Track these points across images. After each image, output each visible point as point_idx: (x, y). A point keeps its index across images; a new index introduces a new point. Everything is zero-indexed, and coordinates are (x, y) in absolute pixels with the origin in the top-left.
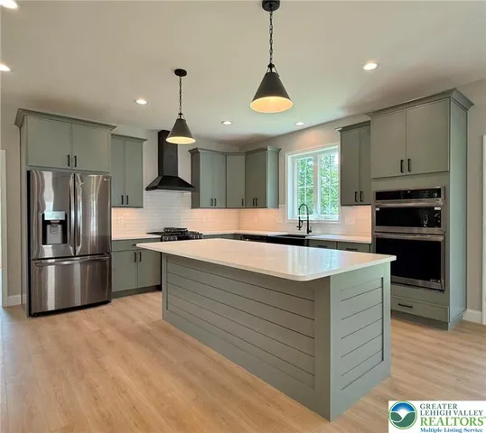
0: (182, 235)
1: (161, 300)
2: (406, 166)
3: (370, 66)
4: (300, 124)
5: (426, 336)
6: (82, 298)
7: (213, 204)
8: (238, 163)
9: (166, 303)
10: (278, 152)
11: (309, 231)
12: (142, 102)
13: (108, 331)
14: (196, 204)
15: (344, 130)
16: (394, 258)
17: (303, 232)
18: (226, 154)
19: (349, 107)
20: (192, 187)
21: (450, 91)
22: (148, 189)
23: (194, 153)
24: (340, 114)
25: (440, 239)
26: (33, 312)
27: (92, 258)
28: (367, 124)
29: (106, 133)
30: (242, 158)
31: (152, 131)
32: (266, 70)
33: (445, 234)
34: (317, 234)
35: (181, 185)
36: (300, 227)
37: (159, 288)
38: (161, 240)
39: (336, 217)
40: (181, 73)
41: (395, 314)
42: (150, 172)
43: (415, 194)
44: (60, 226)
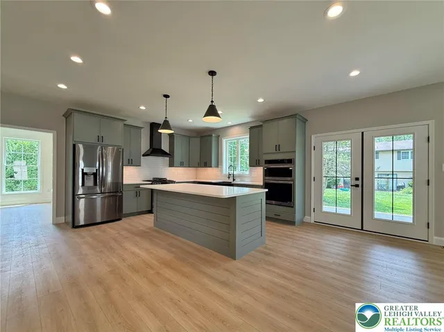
0: (164, 181)
1: (153, 218)
2: (278, 148)
3: (261, 100)
4: (230, 123)
5: (286, 229)
6: (102, 218)
7: (182, 165)
8: (196, 142)
9: (156, 219)
10: (218, 137)
11: (234, 180)
12: (143, 108)
13: (123, 233)
14: (171, 165)
15: (251, 128)
16: (267, 190)
17: (231, 180)
18: (189, 137)
19: (252, 117)
20: (169, 155)
21: (296, 115)
22: (143, 155)
23: (171, 136)
24: (249, 120)
25: (292, 183)
26: (76, 225)
27: (109, 194)
28: (261, 126)
29: (121, 124)
30: (198, 140)
31: (146, 122)
32: (210, 103)
33: (294, 181)
34: (238, 181)
35: (163, 154)
36: (229, 178)
37: (150, 212)
38: (152, 184)
39: (247, 173)
40: (167, 96)
41: (268, 218)
42: (145, 145)
43: (282, 161)
44: (92, 176)
